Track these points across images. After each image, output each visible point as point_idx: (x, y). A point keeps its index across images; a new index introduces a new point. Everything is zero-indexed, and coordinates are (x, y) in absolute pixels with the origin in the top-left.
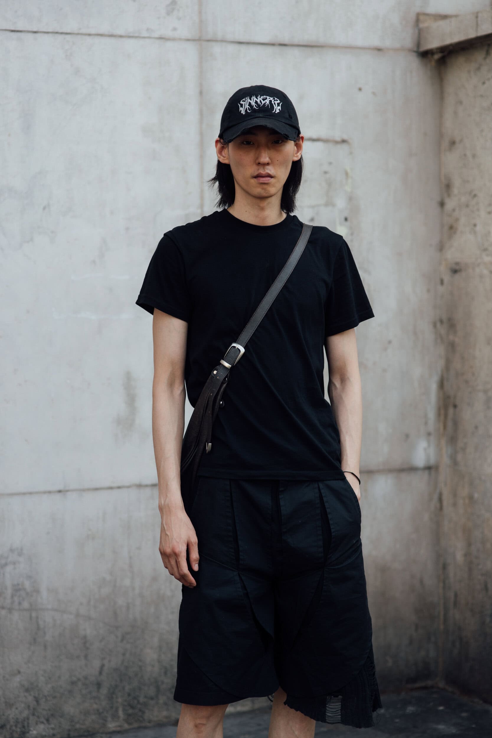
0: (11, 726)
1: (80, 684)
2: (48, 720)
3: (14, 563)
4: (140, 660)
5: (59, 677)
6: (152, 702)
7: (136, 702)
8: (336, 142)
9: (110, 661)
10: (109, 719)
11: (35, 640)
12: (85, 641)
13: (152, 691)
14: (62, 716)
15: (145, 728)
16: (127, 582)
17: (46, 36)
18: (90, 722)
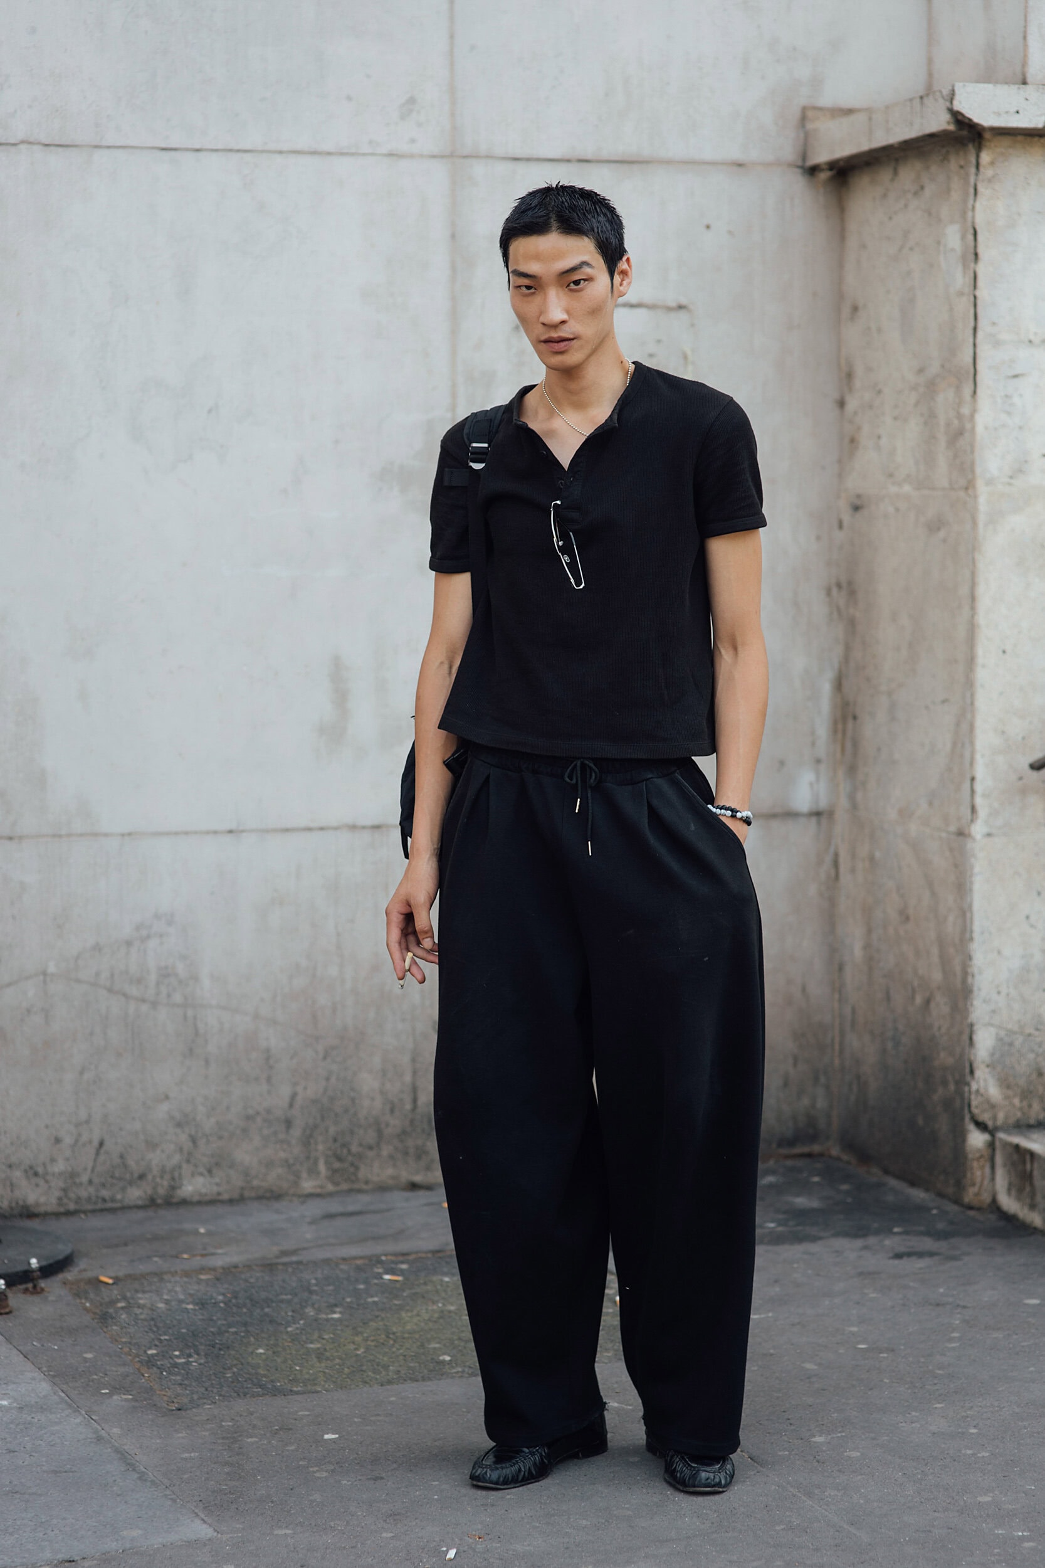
0: (154, 1177)
1: (259, 1120)
2: (210, 1171)
3: (161, 936)
4: (352, 1089)
5: (228, 1108)
6: (370, 1154)
7: (345, 1151)
8: (669, 309)
9: (305, 1088)
10: (304, 1175)
11: (191, 1050)
12: (268, 1055)
13: (370, 1137)
14: (232, 1166)
15: (360, 1191)
16: (333, 971)
17: (214, 155)
18: (274, 1178)
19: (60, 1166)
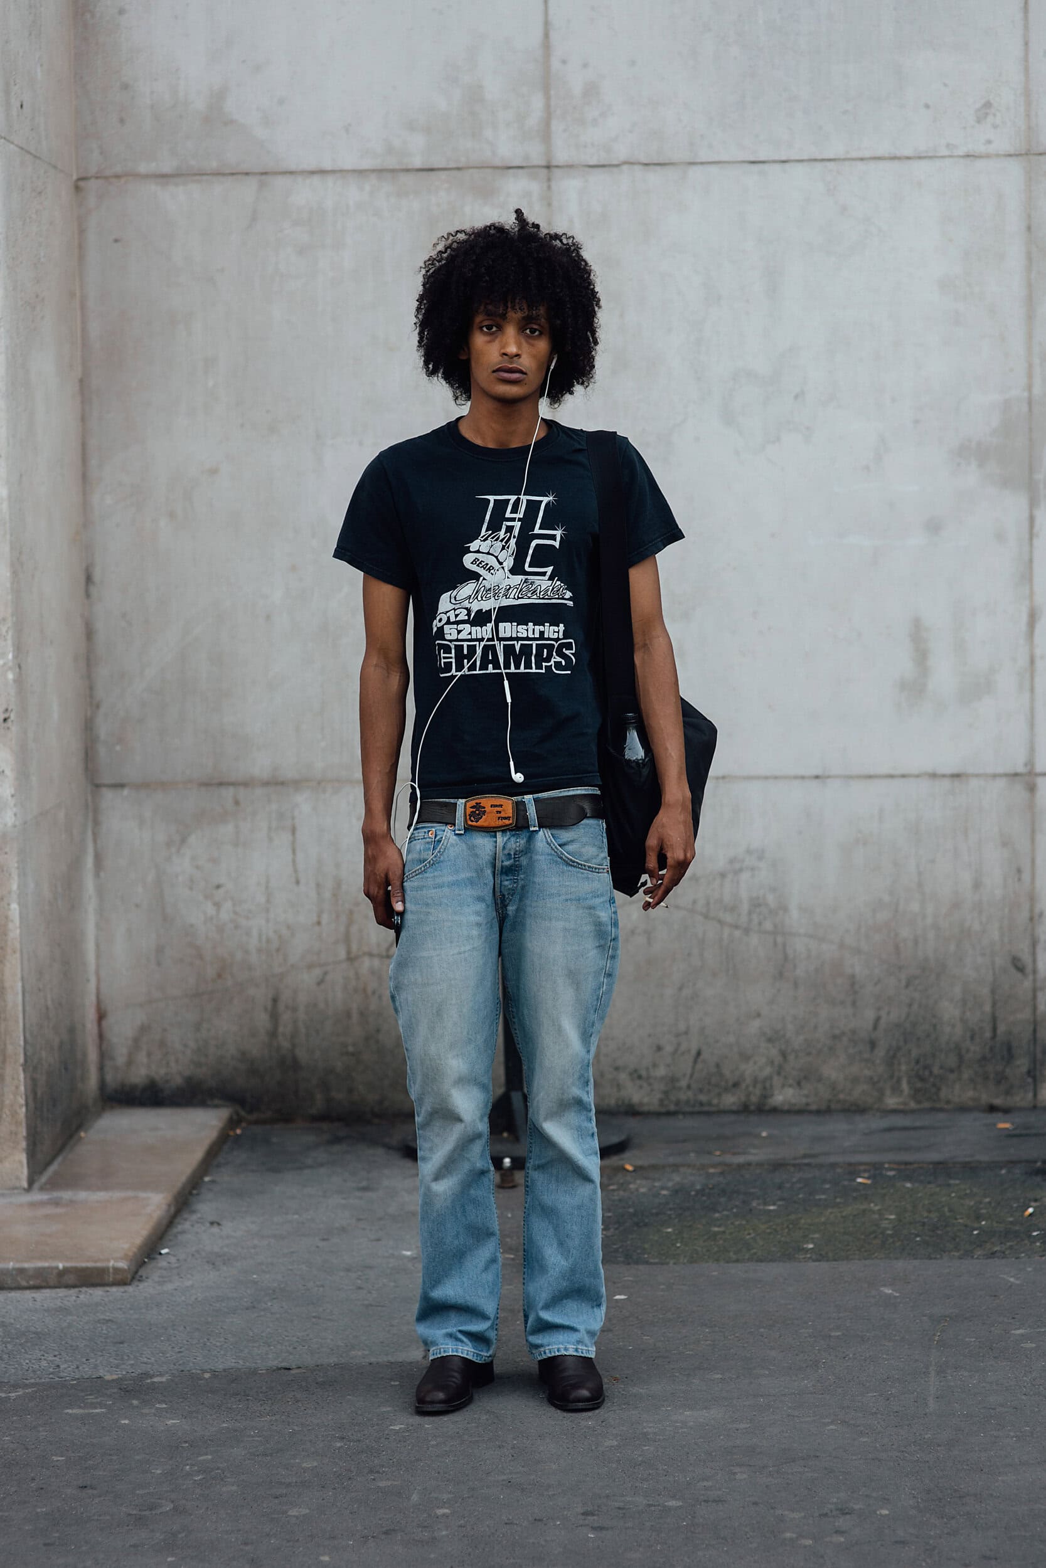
0: (747, 1087)
1: (845, 1039)
2: (799, 1084)
3: (753, 869)
4: (934, 1016)
5: (816, 1027)
6: (952, 1077)
7: (927, 1073)
9: (889, 1013)
10: (888, 1092)
11: (781, 974)
12: (853, 980)
13: (952, 1061)
14: (820, 1080)
15: (941, 1110)
16: (915, 907)
17: (800, 166)
18: (859, 1093)
19: (661, 1071)
